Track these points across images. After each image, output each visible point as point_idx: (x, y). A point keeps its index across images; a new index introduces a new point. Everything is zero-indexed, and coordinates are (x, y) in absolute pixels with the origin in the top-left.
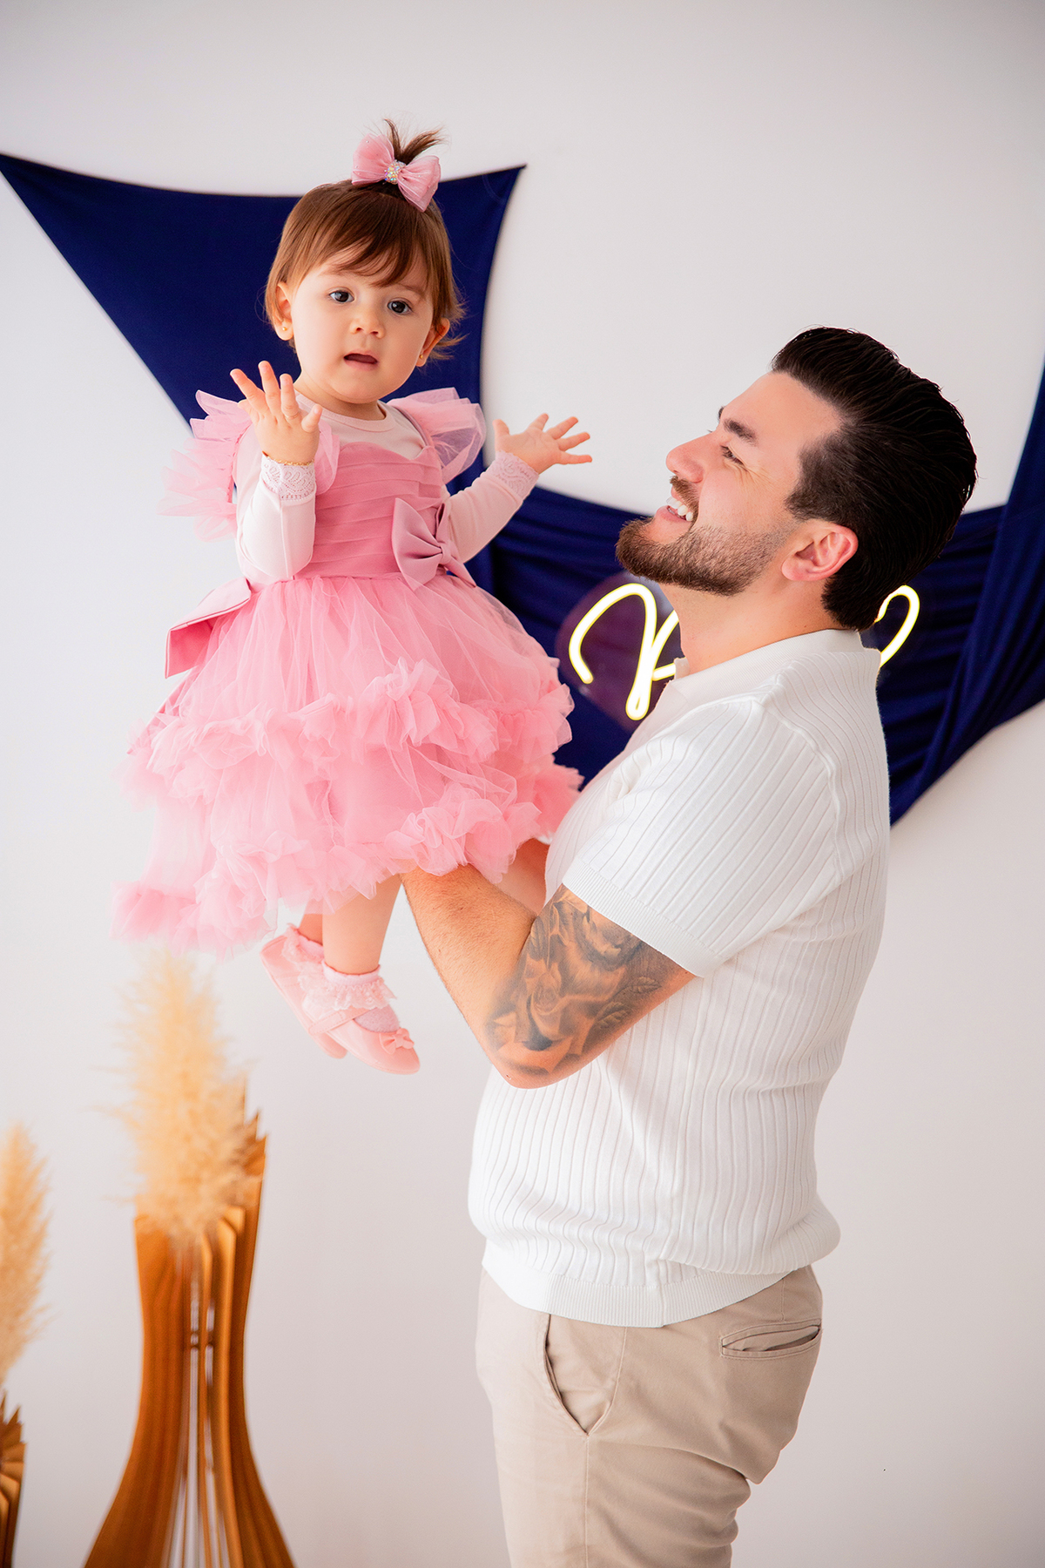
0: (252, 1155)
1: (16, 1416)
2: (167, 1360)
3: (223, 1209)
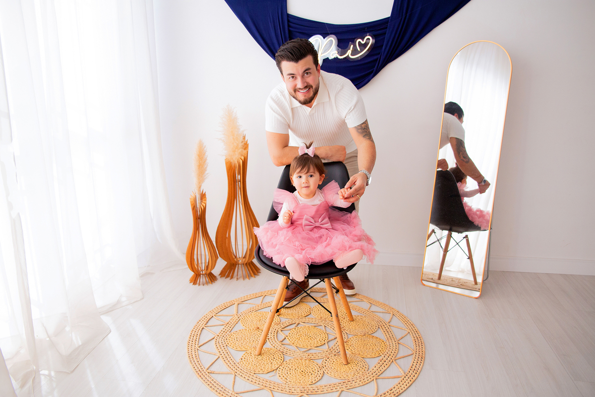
0: (246, 146)
1: (205, 193)
2: (231, 184)
3: (240, 156)
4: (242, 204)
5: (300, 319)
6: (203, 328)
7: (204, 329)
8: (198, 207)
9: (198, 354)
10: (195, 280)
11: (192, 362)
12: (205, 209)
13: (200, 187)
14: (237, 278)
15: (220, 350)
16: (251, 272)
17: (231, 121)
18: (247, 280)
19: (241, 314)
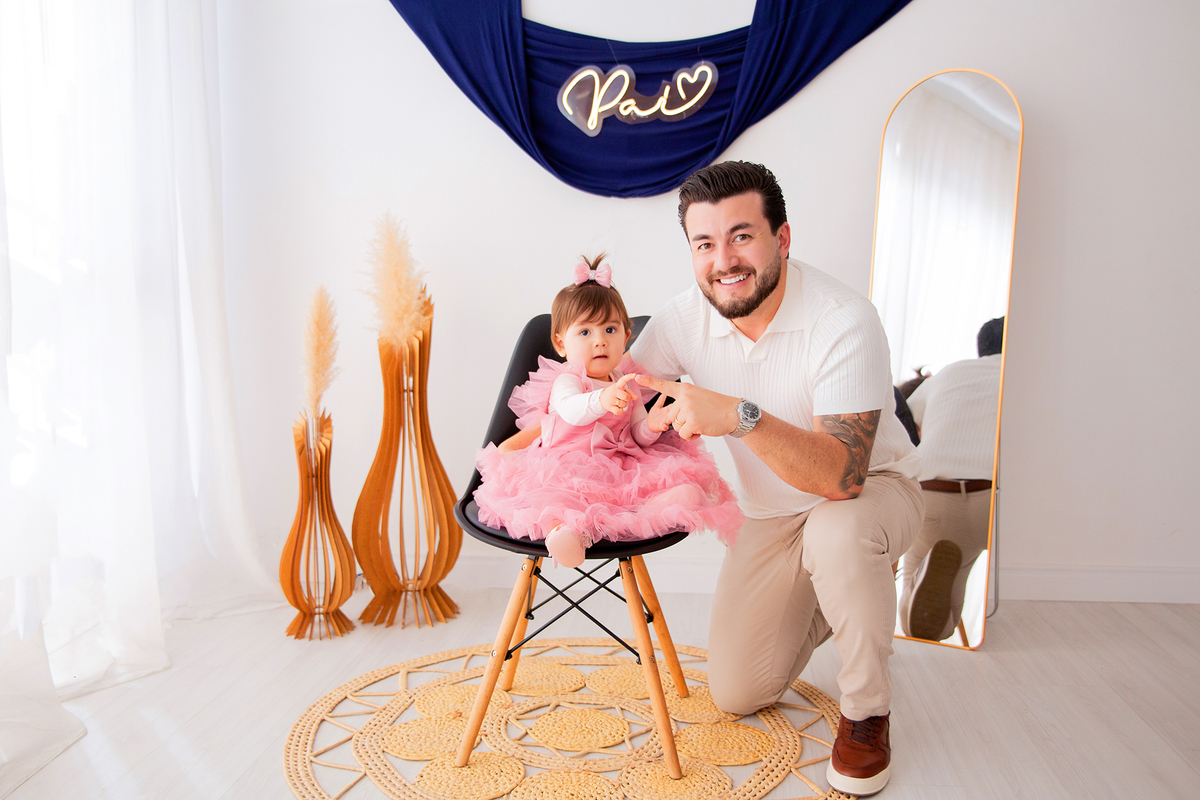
0: (427, 308)
1: (329, 417)
2: (392, 397)
3: (414, 331)
4: (417, 447)
5: (559, 695)
6: (323, 721)
7: (324, 724)
8: (312, 447)
9: (312, 770)
10: (299, 630)
11: (299, 785)
12: (329, 452)
13: (318, 400)
14: (403, 624)
15: (367, 760)
16: (437, 609)
17: (394, 252)
18: (427, 628)
19: (416, 691)
